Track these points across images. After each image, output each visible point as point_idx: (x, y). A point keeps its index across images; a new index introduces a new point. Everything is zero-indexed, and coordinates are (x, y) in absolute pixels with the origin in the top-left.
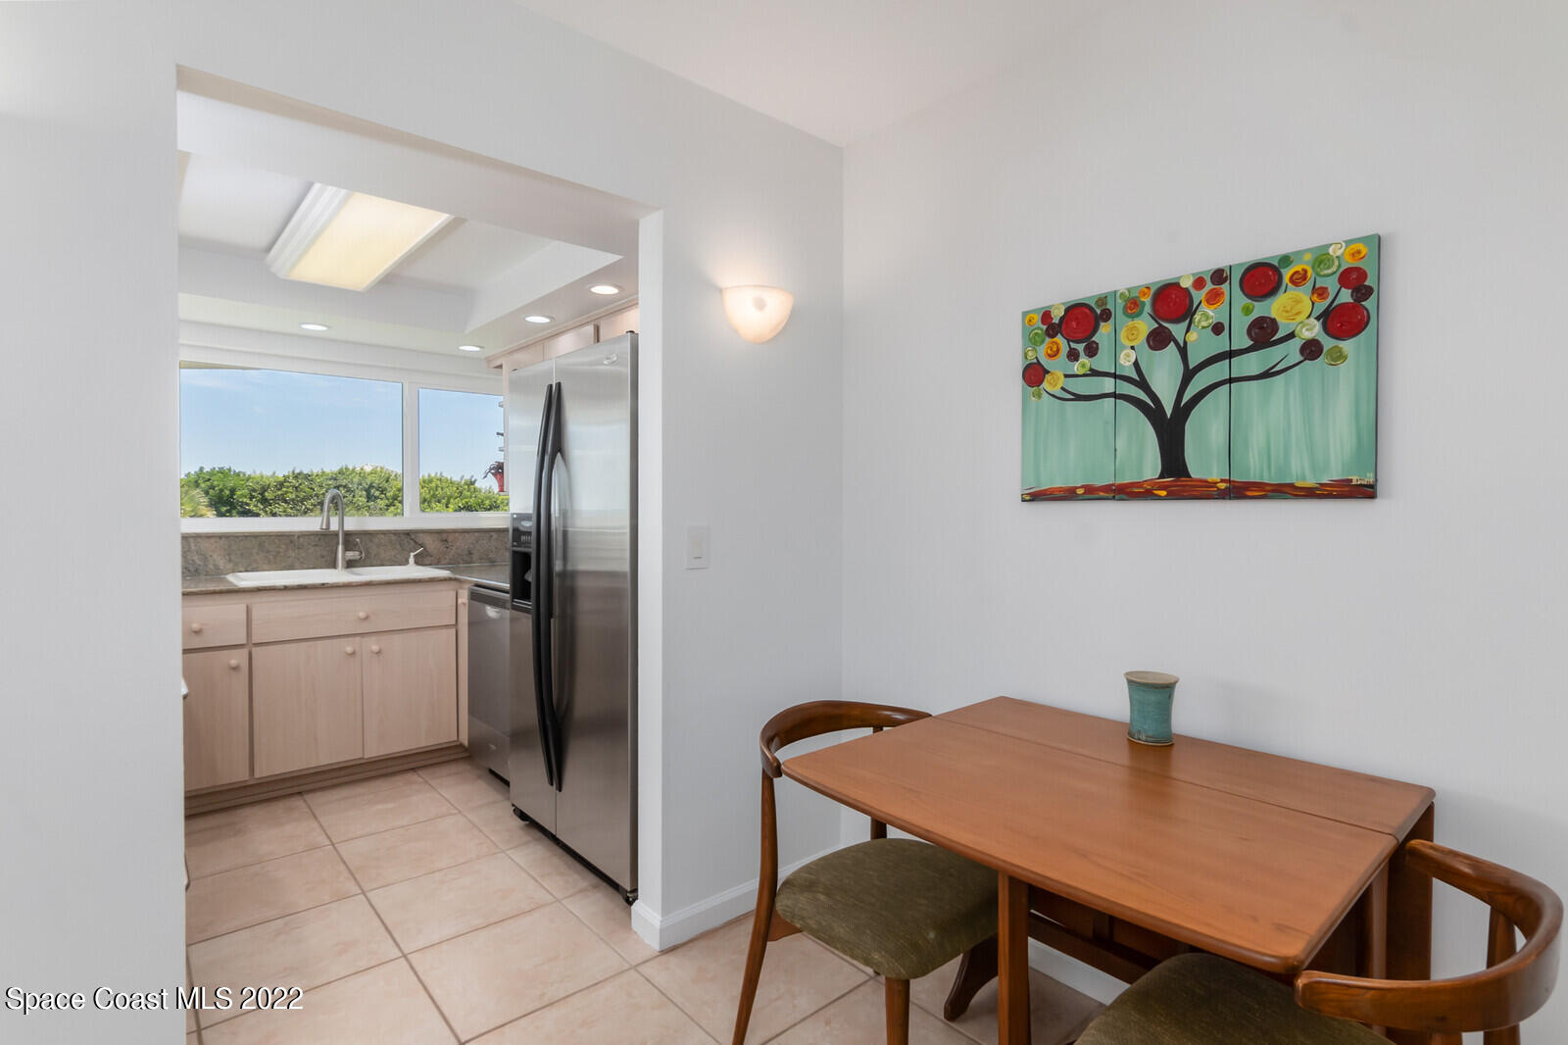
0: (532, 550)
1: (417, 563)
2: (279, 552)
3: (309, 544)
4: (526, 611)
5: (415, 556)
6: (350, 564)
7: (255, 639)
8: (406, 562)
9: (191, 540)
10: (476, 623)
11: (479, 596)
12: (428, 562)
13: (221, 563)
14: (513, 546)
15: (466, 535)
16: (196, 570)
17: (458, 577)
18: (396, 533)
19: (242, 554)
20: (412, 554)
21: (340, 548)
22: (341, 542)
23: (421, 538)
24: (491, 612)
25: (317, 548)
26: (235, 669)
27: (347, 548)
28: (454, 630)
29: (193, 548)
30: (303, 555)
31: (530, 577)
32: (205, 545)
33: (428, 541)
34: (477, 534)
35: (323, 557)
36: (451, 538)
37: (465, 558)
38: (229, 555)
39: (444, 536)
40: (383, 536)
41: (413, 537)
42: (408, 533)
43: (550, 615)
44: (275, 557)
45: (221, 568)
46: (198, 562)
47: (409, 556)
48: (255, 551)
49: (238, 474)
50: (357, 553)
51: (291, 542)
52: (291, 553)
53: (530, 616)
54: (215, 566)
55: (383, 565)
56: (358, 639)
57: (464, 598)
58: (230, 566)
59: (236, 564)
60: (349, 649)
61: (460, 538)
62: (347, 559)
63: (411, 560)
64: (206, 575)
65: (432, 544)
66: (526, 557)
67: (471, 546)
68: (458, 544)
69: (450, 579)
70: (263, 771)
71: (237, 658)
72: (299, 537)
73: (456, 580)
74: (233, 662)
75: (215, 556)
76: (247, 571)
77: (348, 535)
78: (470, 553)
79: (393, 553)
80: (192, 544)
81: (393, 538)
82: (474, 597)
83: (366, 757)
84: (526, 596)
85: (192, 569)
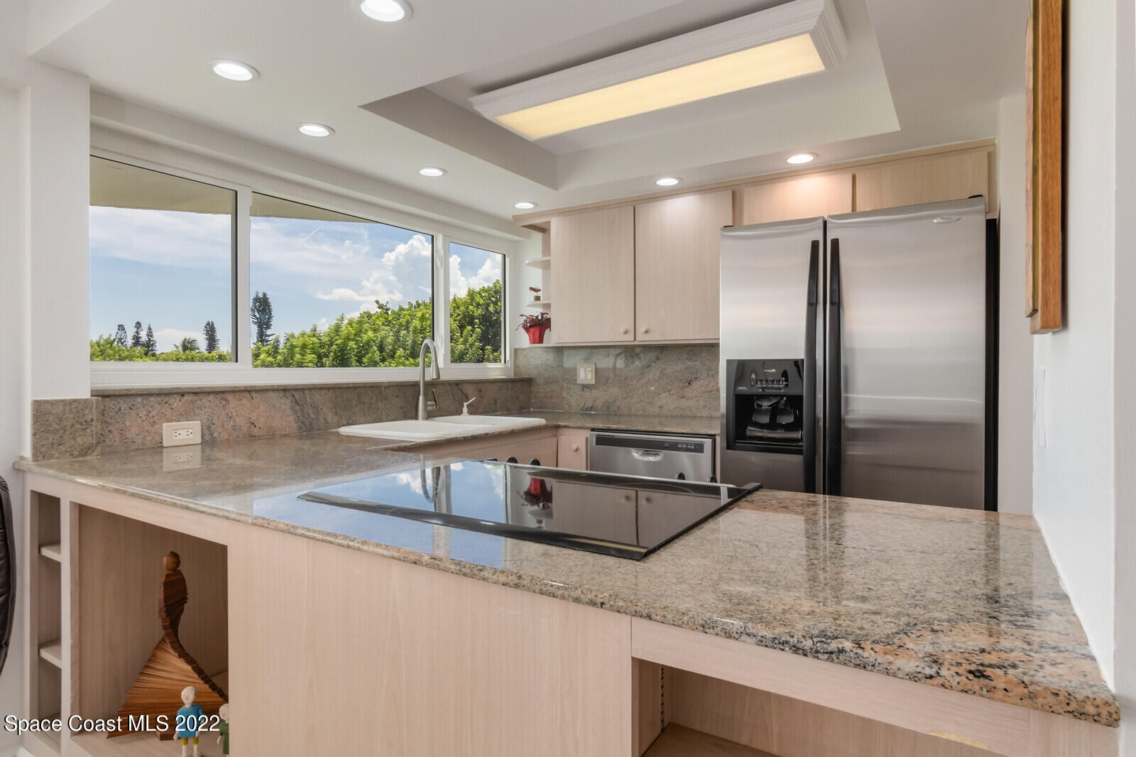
1: (471, 413)
2: (371, 404)
3: (392, 395)
6: (429, 415)
8: (460, 412)
9: (307, 392)
13: (329, 416)
16: (310, 425)
19: (344, 407)
20: (465, 404)
21: (421, 398)
22: (422, 392)
23: (465, 388)
25: (399, 400)
29: (308, 400)
30: (390, 407)
32: (318, 397)
33: (470, 390)
34: (499, 384)
35: (407, 407)
36: (484, 388)
38: (335, 407)
39: (480, 386)
40: (441, 387)
41: (461, 386)
42: (456, 383)
45: (329, 421)
46: (312, 416)
47: (463, 406)
48: (354, 403)
51: (381, 393)
52: (381, 405)
54: (326, 419)
58: (336, 419)
59: (340, 417)
62: (427, 409)
63: (465, 410)
64: (318, 430)
67: (495, 396)
68: (488, 394)
73: (557, 426)
75: (325, 409)
76: (349, 424)
78: (495, 402)
80: (308, 397)
81: (448, 388)
85: (307, 424)
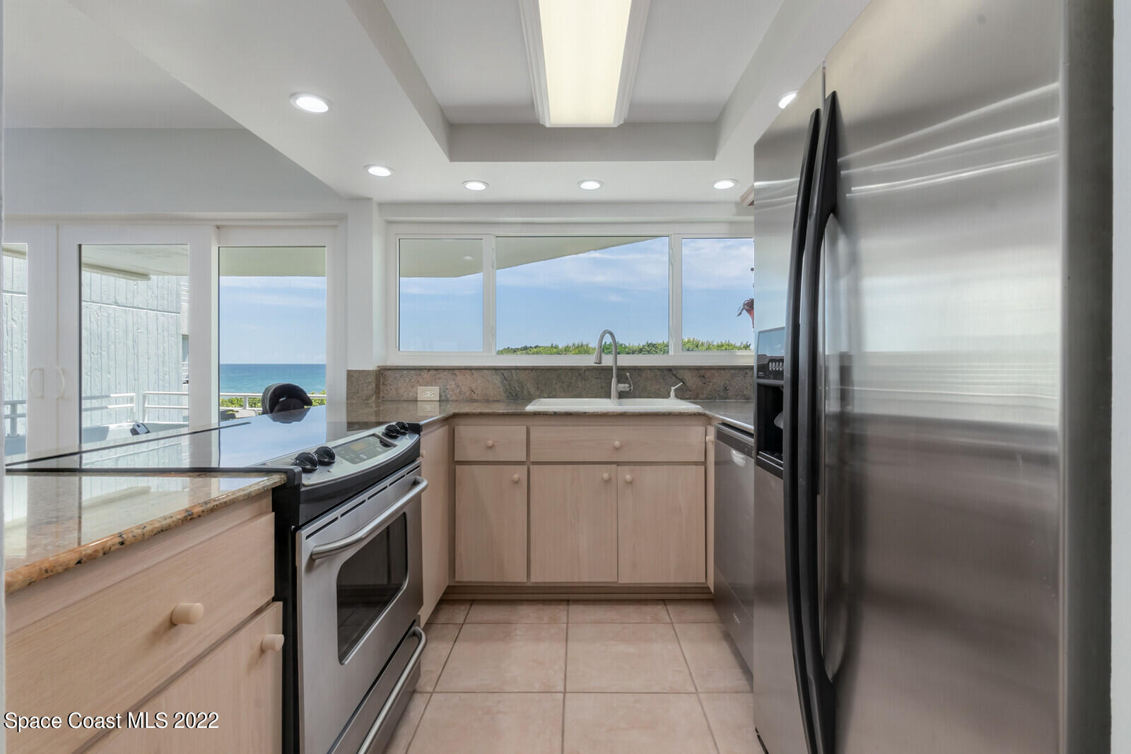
0: (785, 383)
1: (677, 396)
2: (571, 383)
3: (592, 377)
4: (778, 473)
5: (675, 390)
6: (622, 395)
7: (533, 459)
8: (667, 396)
9: (514, 371)
10: (723, 463)
11: (726, 437)
12: (686, 397)
13: (532, 391)
14: (758, 377)
15: (722, 371)
16: (516, 395)
17: (707, 412)
18: (660, 369)
19: (545, 384)
20: (673, 388)
21: (614, 380)
22: (614, 376)
23: (681, 374)
24: (737, 457)
25: (598, 381)
26: (516, 482)
27: (619, 382)
28: (703, 467)
29: (515, 378)
30: (588, 386)
31: (782, 422)
32: (522, 377)
33: (688, 376)
34: (732, 371)
35: (602, 388)
36: (708, 374)
37: (722, 394)
38: (538, 384)
39: (702, 372)
40: (649, 372)
41: (675, 372)
42: (670, 370)
43: (813, 490)
44: (568, 387)
45: (532, 393)
46: (518, 389)
47: (671, 390)
48: (555, 381)
49: (621, 345)
50: (627, 385)
51: (580, 374)
52: (580, 385)
53: (781, 482)
54: (528, 392)
55: (650, 398)
56: (614, 466)
57: (711, 437)
58: (537, 393)
59: (542, 392)
60: (606, 476)
61: (717, 374)
62: (620, 390)
63: (672, 394)
64: (522, 399)
65: (692, 381)
66: (778, 391)
67: (727, 382)
68: (715, 380)
69: (699, 414)
70: (538, 577)
71: (519, 473)
72: (585, 371)
73: (704, 415)
74: (516, 477)
75: (528, 384)
76: (549, 397)
77: (621, 370)
78: (726, 389)
79: (658, 387)
80: (514, 375)
81: (658, 373)
82: (720, 436)
83: (620, 582)
84: (775, 449)
85: (514, 394)
